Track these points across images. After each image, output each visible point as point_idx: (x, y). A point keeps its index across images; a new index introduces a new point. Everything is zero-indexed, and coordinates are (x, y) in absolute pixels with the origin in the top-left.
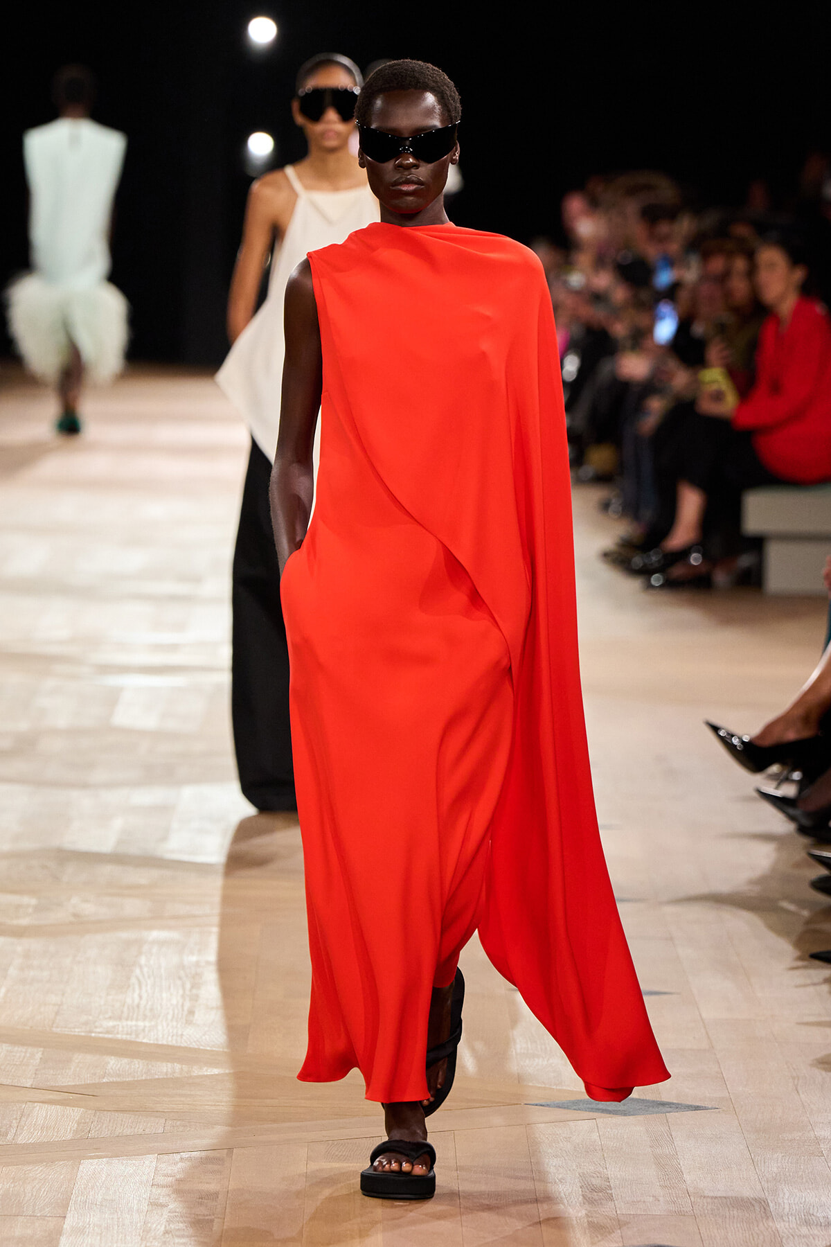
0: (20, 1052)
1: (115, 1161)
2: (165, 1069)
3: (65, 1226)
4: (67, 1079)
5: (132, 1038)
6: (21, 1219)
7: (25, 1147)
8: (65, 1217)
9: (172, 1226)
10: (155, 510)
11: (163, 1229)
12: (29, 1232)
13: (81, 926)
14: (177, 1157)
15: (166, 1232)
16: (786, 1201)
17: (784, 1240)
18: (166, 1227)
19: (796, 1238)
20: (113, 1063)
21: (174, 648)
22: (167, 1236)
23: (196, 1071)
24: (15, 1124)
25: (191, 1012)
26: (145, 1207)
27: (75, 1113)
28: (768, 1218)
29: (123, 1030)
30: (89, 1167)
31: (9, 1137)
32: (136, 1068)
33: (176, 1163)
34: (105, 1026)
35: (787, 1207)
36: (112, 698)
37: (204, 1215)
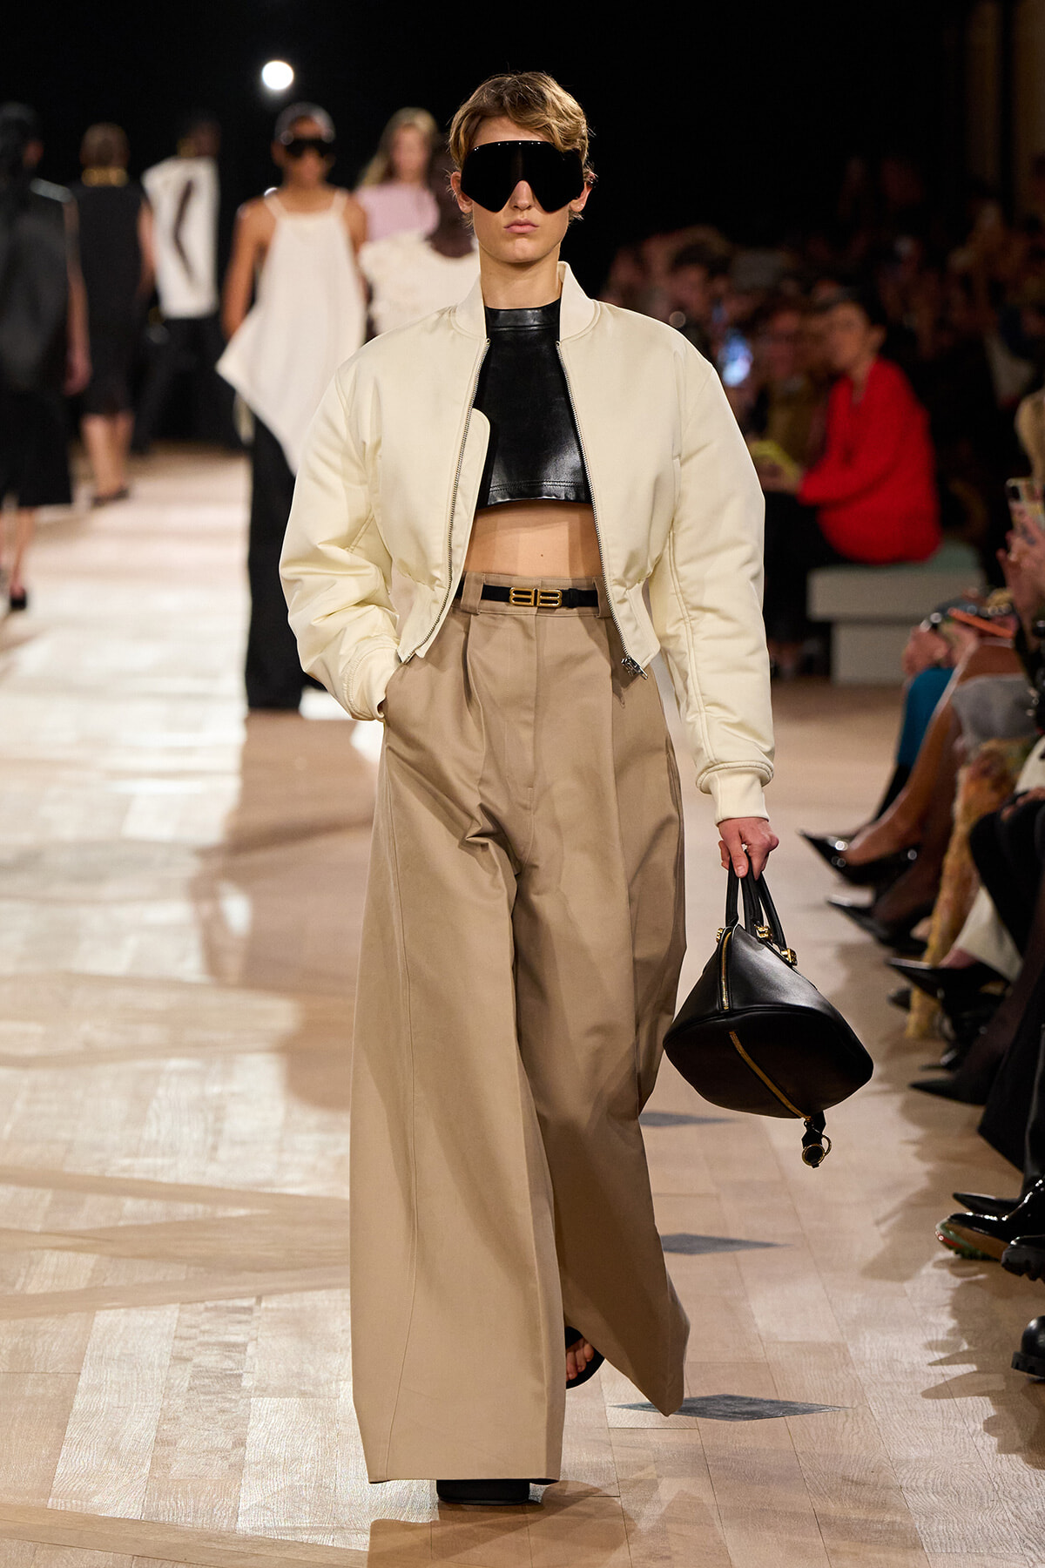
0: (27, 1194)
1: (133, 1312)
2: (186, 1210)
3: (80, 1384)
4: (79, 1223)
5: (151, 1177)
6: (31, 1376)
7: (36, 1298)
8: (80, 1374)
9: (197, 1382)
10: (168, 601)
11: (186, 1385)
12: (41, 1390)
13: (91, 1055)
14: (201, 1306)
15: (190, 1389)
16: (867, 1346)
17: (866, 1388)
18: (190, 1383)
19: (879, 1386)
20: (130, 1205)
21: (189, 751)
22: (191, 1392)
23: (221, 1213)
24: (23, 1272)
25: (215, 1148)
26: (167, 1361)
27: (88, 1261)
28: (847, 1365)
29: (141, 1168)
30: (105, 1318)
31: (18, 1287)
32: (156, 1210)
33: (200, 1313)
34: (120, 1165)
35: (868, 1351)
36: (123, 806)
37: (231, 1370)
